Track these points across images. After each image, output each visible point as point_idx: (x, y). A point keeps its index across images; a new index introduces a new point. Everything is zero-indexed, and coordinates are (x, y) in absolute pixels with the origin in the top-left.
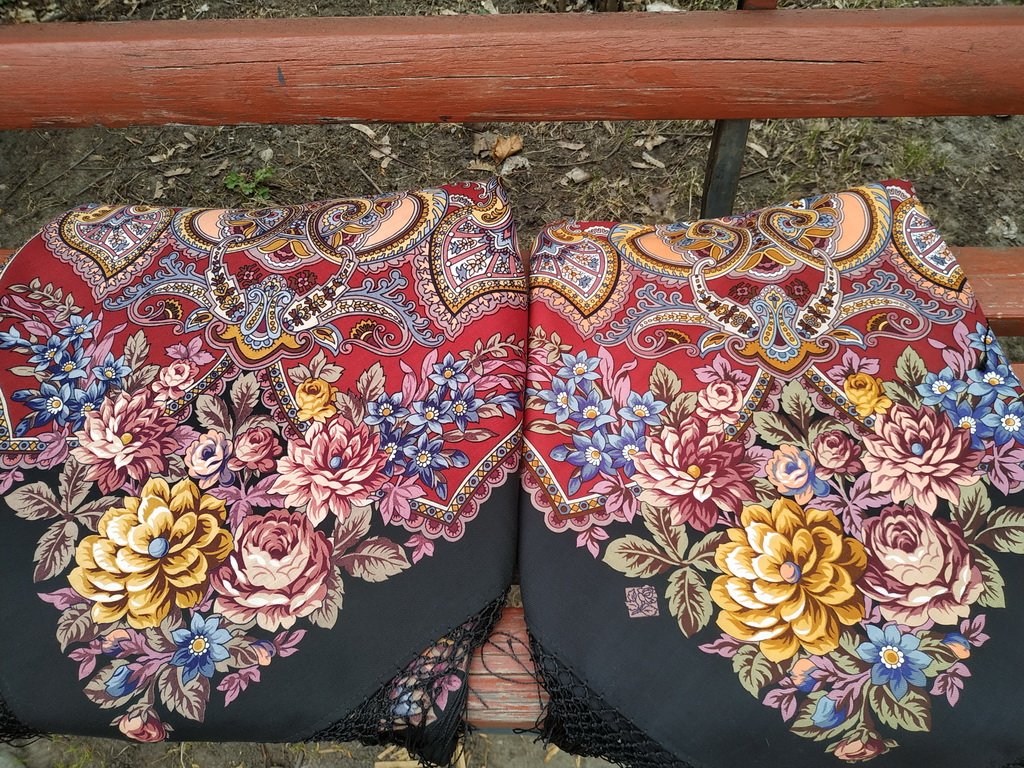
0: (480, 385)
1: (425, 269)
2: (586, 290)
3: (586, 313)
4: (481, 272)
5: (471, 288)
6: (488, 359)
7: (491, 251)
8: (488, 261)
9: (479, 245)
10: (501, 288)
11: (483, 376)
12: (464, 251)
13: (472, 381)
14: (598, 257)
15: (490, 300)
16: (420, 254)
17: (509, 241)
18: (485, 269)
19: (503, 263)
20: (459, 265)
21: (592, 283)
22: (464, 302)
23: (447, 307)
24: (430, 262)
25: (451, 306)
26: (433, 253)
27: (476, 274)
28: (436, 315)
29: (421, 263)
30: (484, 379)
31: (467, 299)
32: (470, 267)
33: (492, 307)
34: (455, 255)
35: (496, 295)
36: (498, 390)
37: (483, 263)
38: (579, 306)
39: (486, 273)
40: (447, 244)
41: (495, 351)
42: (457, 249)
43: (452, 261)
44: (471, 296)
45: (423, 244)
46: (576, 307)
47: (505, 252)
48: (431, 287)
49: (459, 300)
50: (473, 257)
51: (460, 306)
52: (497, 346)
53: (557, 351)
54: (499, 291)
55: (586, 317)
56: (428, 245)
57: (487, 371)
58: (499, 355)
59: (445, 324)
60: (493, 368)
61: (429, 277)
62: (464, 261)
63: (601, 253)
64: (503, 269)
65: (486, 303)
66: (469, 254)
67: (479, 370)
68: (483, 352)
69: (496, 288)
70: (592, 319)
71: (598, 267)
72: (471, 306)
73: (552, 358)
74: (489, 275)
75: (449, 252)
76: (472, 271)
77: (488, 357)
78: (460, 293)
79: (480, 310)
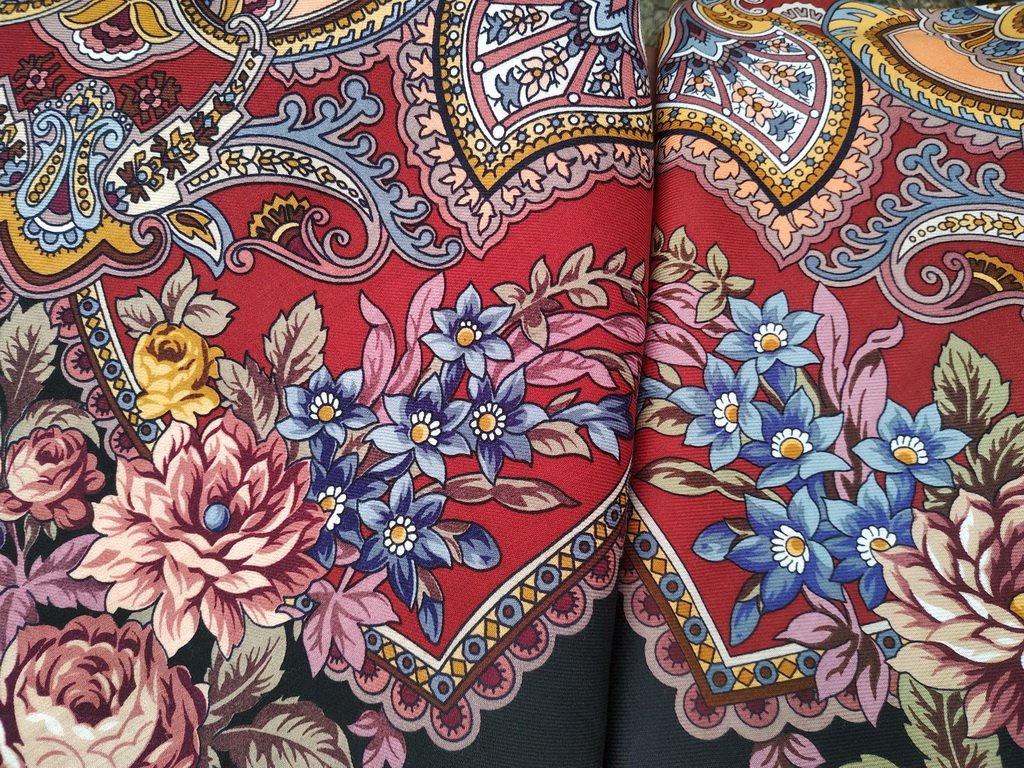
0: (538, 372)
1: (423, 77)
2: (784, 145)
3: (785, 201)
4: (554, 91)
5: (530, 128)
6: (560, 310)
7: (581, 41)
8: (572, 64)
9: (552, 23)
10: (600, 132)
11: (548, 350)
12: (516, 37)
13: (520, 360)
14: (810, 71)
15: (573, 161)
16: (414, 41)
17: (622, 18)
18: (564, 84)
19: (606, 72)
20: (502, 70)
21: (798, 129)
22: (510, 164)
23: (471, 174)
24: (435, 61)
25: (479, 171)
26: (443, 40)
27: (542, 95)
28: (445, 190)
29: (415, 63)
30: (548, 358)
31: (519, 157)
32: (528, 78)
33: (577, 179)
34: (494, 45)
35: (589, 150)
36: (583, 388)
37: (560, 70)
38: (768, 183)
39: (566, 93)
40: (477, 17)
41: (579, 291)
42: (498, 31)
43: (489, 61)
44: (529, 151)
45: (421, 17)
46: (762, 186)
47: (612, 43)
48: (435, 122)
49: (500, 157)
50: (537, 52)
51: (501, 171)
52: (583, 280)
53: (718, 292)
54: (594, 140)
55: (784, 211)
56: (432, 20)
57: (557, 338)
58: (588, 302)
59: (464, 214)
60: (574, 331)
61: (433, 98)
62: (517, 61)
63: (817, 62)
64: (606, 86)
65: (562, 168)
66: (528, 43)
67: (539, 334)
68: (550, 291)
69: (588, 132)
70: (799, 215)
71: (811, 94)
72: (526, 175)
73: (708, 309)
74: (574, 98)
75: (483, 38)
76: (533, 88)
77: (560, 305)
78: (503, 141)
79: (548, 185)
